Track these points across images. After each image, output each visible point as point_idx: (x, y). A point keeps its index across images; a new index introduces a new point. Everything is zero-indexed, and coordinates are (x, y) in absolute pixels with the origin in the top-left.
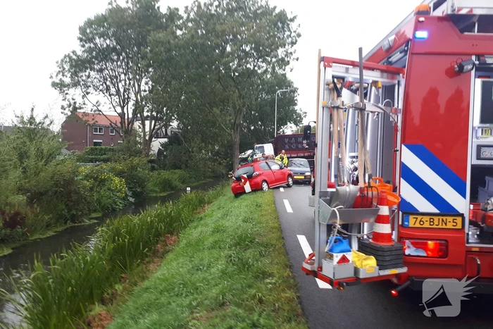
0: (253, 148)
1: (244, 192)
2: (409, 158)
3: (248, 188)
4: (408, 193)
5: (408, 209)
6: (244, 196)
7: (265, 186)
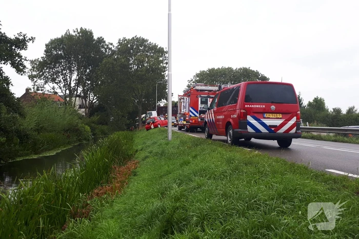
0: (146, 113)
1: (151, 128)
2: (191, 109)
3: (152, 127)
4: (191, 114)
5: (191, 116)
6: (151, 130)
7: (159, 126)
